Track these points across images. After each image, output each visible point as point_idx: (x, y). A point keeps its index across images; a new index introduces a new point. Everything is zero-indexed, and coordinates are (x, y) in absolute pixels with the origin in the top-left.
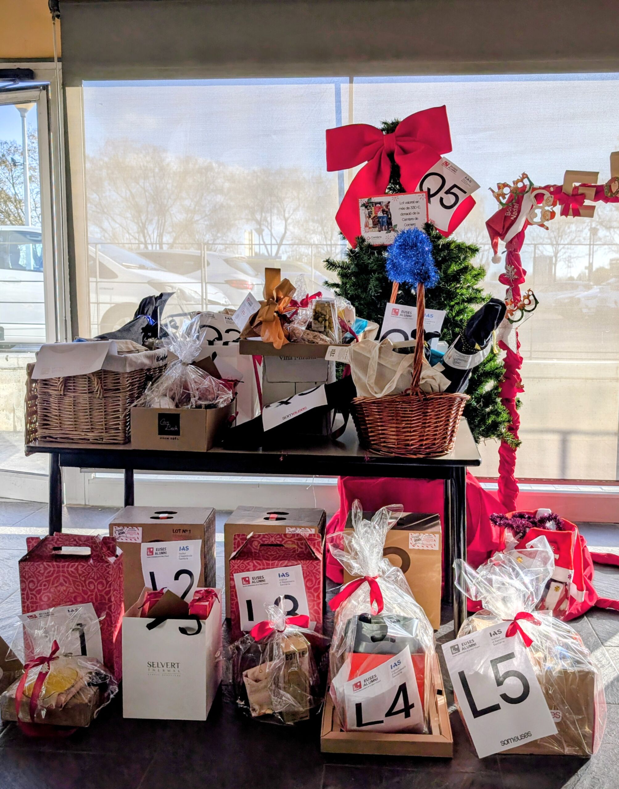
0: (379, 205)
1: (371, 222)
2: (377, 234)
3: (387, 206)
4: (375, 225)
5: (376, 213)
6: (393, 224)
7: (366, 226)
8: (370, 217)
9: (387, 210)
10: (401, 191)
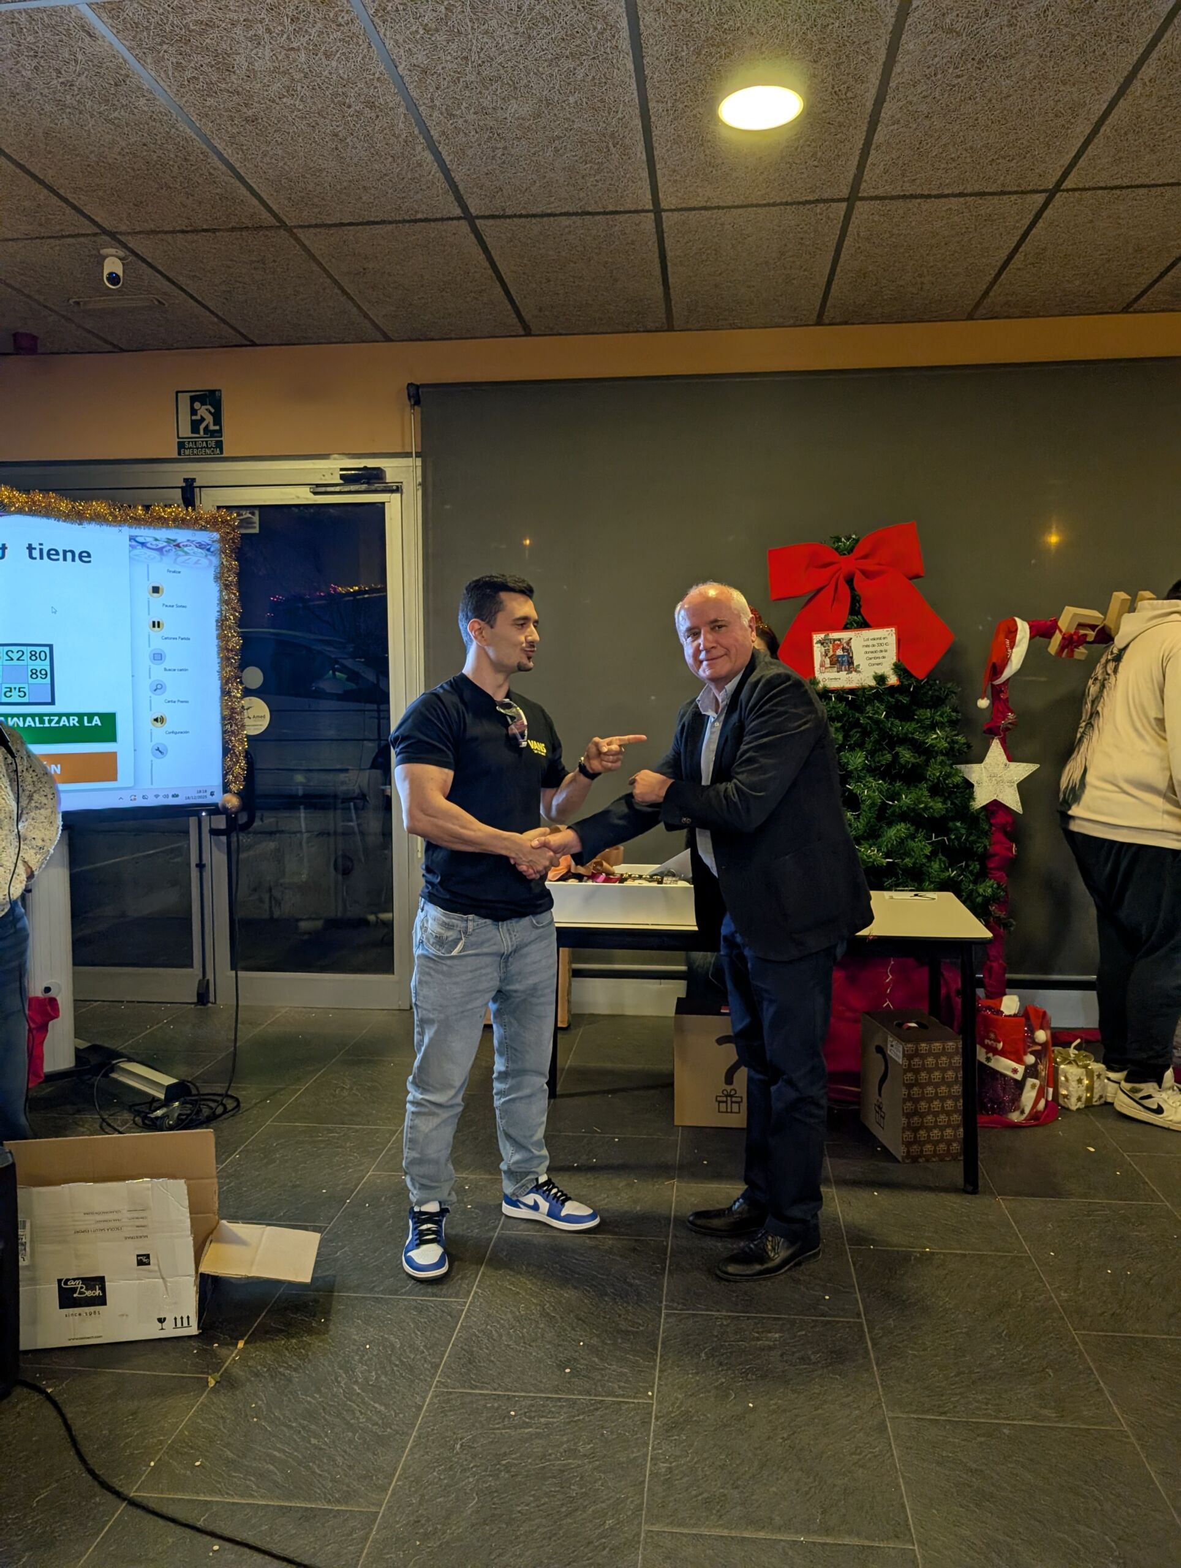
0: (838, 642)
1: (827, 661)
2: (837, 675)
3: (848, 643)
4: (832, 664)
5: (834, 651)
6: (856, 664)
7: (822, 665)
8: (826, 655)
9: (847, 647)
10: (864, 625)
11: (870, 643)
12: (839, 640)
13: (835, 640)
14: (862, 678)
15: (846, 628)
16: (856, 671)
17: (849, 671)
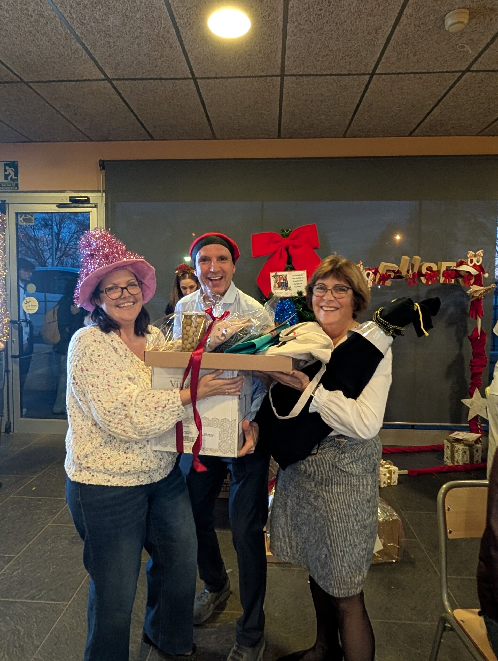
1: (277, 285)
2: (281, 291)
3: (286, 277)
5: (280, 280)
6: (289, 286)
7: (274, 287)
10: (293, 269)
11: (295, 277)
12: (282, 275)
13: (280, 276)
14: (292, 292)
15: (285, 270)
16: (289, 289)
17: (286, 290)
